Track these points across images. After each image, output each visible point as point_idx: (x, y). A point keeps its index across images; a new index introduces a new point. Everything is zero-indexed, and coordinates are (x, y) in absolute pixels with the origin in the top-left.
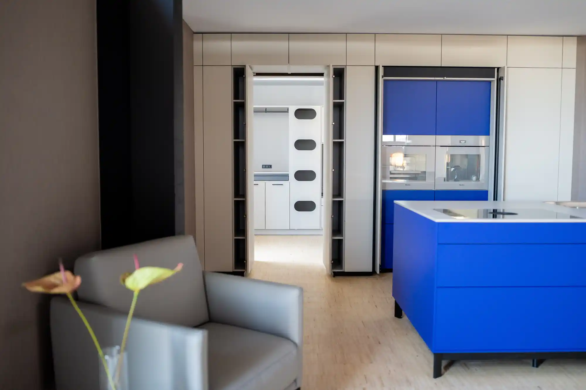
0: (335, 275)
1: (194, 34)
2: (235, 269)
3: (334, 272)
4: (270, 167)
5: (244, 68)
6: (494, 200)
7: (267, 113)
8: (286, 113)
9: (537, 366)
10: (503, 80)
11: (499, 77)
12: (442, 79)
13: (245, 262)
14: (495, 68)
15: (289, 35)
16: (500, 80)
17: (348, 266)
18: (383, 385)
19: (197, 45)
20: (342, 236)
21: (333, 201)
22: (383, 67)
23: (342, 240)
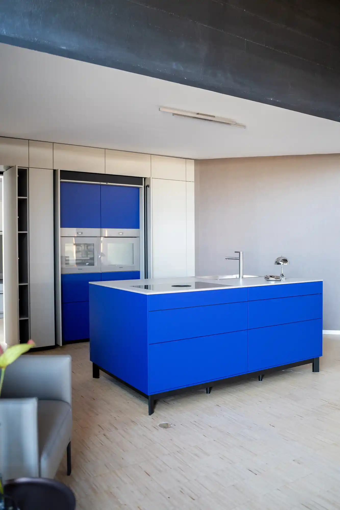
6: (145, 278)
9: (209, 393)
10: (149, 187)
11: (146, 185)
12: (105, 183)
14: (142, 178)
16: (147, 187)
18: (116, 429)
20: (27, 317)
21: (19, 286)
22: (61, 171)
23: (28, 320)
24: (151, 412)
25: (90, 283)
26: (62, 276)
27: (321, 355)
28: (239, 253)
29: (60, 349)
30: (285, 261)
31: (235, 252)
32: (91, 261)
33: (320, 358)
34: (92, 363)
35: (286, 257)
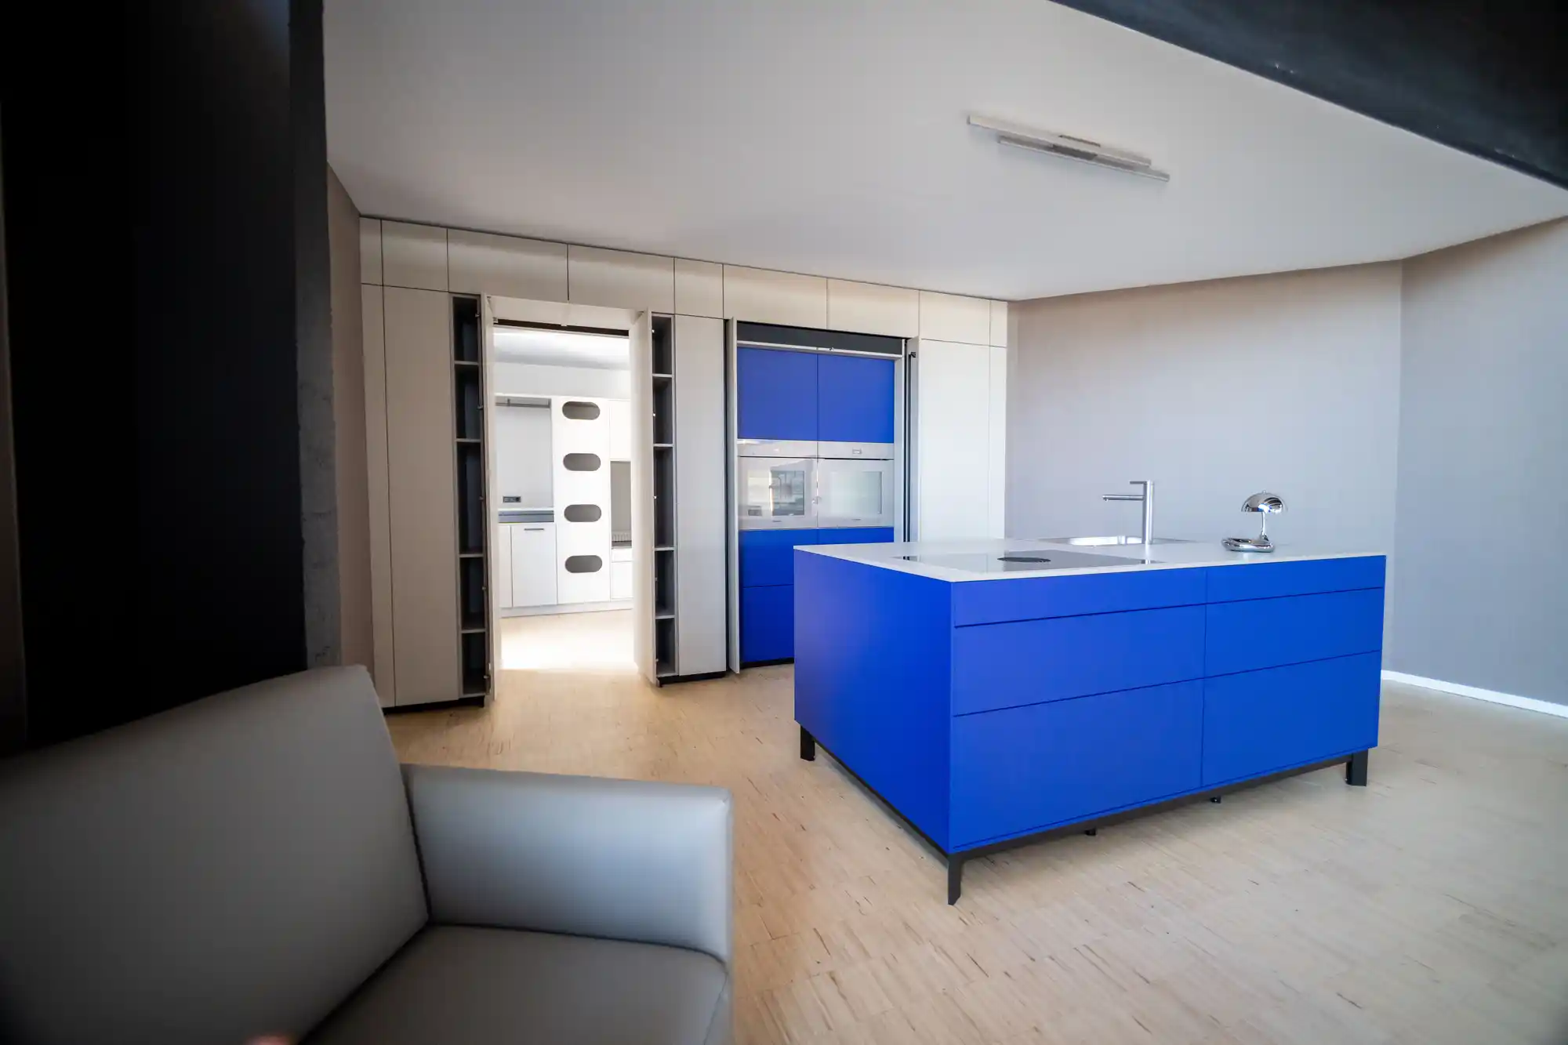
0: (663, 682)
1: (361, 218)
2: (465, 692)
3: (659, 679)
4: (518, 499)
5: (475, 301)
6: (905, 541)
7: (511, 408)
8: (548, 409)
10: (915, 356)
11: (909, 352)
12: (827, 350)
13: (485, 677)
14: (902, 338)
15: (567, 245)
16: (912, 358)
17: (685, 665)
19: (369, 241)
20: (673, 613)
21: (656, 552)
22: (739, 322)
23: (672, 620)
24: (954, 895)
25: (795, 547)
26: (741, 533)
27: (1374, 744)
28: (1142, 485)
29: (736, 679)
30: (1275, 502)
31: (1132, 483)
32: (799, 507)
33: (1372, 752)
34: (798, 726)
35: (1275, 492)
